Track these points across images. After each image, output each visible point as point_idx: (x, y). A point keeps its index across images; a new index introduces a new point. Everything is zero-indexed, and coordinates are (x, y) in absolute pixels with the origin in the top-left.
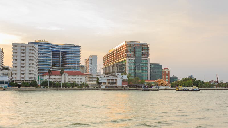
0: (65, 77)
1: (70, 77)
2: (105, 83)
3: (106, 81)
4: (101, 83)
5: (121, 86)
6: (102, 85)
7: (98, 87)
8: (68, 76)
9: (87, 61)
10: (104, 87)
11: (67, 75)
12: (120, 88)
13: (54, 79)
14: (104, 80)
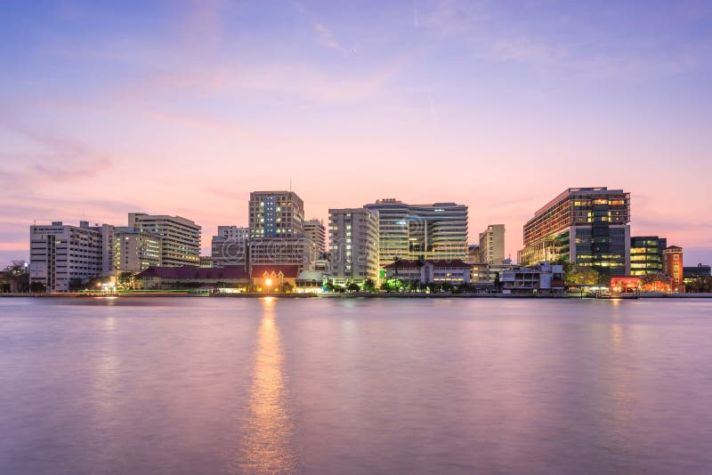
0: (427, 272)
1: (438, 271)
2: (512, 283)
3: (513, 279)
4: (503, 283)
5: (547, 289)
6: (505, 286)
7: (496, 292)
8: (434, 269)
9: (483, 237)
10: (509, 292)
11: (431, 267)
12: (548, 294)
13: (407, 275)
14: (510, 275)
